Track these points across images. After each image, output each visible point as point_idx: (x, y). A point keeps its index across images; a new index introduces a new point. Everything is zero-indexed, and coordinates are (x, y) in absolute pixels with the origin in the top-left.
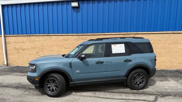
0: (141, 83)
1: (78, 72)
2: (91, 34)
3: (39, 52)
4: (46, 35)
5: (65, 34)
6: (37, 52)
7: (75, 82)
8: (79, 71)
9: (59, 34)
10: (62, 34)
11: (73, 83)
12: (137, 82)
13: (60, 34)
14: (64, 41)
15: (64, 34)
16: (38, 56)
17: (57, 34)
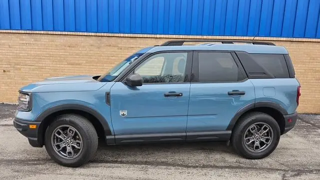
0: (262, 144)
1: (123, 115)
2: (126, 35)
3: (9, 71)
4: (25, 32)
5: (69, 33)
6: (4, 71)
7: (116, 137)
8: (126, 113)
9: (57, 33)
10: (64, 33)
11: (113, 137)
12: (253, 143)
13: (59, 33)
14: (68, 48)
15: (66, 33)
16: (8, 79)
17: (52, 33)
